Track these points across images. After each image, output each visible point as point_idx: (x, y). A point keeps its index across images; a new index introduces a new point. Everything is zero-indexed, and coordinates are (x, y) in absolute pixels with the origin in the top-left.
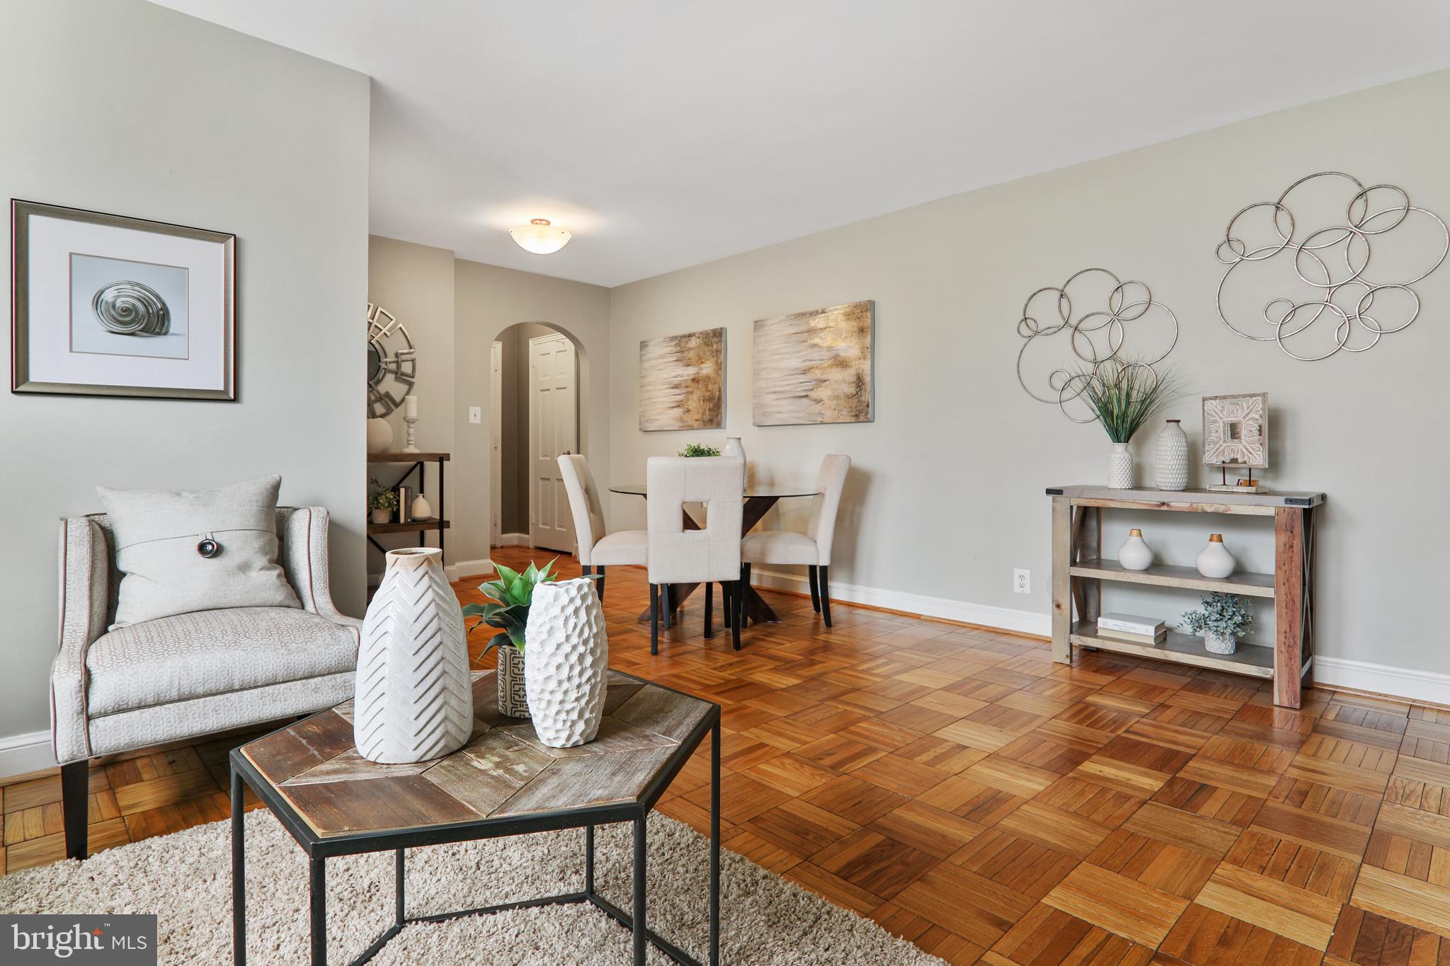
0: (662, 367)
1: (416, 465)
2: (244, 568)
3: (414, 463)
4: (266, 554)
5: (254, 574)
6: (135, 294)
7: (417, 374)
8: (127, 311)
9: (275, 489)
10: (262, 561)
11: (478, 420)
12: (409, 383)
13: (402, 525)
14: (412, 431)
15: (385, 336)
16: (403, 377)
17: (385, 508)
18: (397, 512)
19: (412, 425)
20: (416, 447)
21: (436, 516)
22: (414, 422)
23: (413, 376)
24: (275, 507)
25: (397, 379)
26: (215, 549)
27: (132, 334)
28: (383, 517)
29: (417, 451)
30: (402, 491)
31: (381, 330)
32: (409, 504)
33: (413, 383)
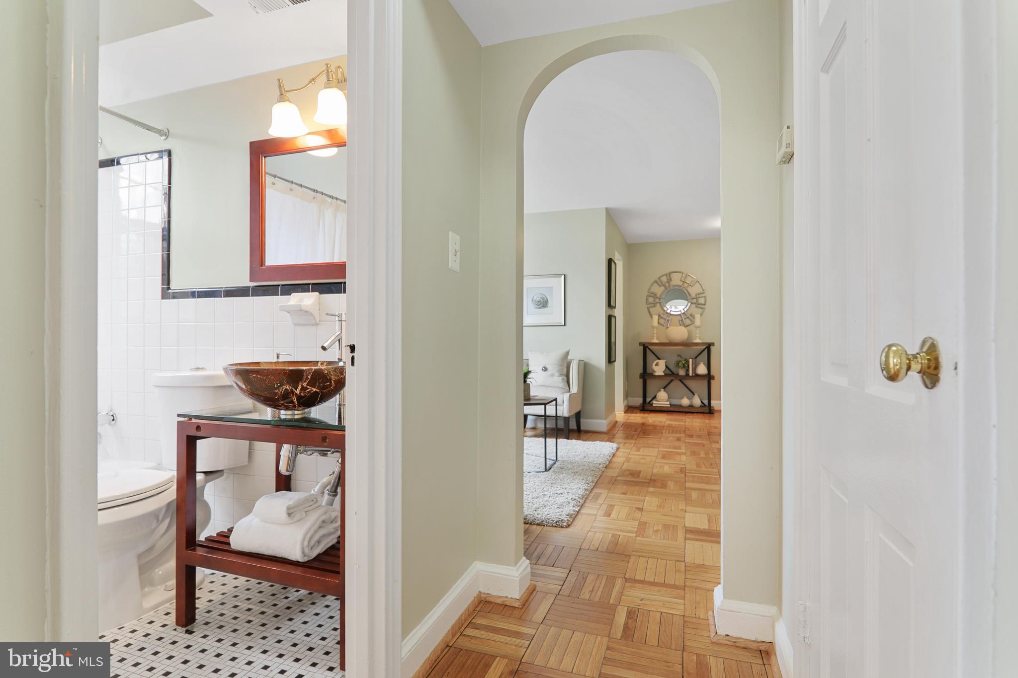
1: (706, 348)
2: (552, 375)
3: (705, 347)
4: (559, 372)
5: (555, 377)
6: (540, 296)
7: (707, 303)
8: (539, 301)
9: (567, 353)
10: (557, 374)
12: (702, 308)
13: (691, 376)
14: (698, 332)
15: (690, 287)
16: (699, 306)
17: (682, 368)
18: (688, 370)
19: (698, 329)
20: (700, 339)
21: (707, 372)
22: (699, 327)
23: (705, 305)
24: (567, 359)
25: (696, 307)
26: (545, 369)
27: (540, 308)
28: (682, 372)
29: (700, 341)
30: (691, 360)
31: (688, 283)
32: (694, 366)
33: (705, 308)
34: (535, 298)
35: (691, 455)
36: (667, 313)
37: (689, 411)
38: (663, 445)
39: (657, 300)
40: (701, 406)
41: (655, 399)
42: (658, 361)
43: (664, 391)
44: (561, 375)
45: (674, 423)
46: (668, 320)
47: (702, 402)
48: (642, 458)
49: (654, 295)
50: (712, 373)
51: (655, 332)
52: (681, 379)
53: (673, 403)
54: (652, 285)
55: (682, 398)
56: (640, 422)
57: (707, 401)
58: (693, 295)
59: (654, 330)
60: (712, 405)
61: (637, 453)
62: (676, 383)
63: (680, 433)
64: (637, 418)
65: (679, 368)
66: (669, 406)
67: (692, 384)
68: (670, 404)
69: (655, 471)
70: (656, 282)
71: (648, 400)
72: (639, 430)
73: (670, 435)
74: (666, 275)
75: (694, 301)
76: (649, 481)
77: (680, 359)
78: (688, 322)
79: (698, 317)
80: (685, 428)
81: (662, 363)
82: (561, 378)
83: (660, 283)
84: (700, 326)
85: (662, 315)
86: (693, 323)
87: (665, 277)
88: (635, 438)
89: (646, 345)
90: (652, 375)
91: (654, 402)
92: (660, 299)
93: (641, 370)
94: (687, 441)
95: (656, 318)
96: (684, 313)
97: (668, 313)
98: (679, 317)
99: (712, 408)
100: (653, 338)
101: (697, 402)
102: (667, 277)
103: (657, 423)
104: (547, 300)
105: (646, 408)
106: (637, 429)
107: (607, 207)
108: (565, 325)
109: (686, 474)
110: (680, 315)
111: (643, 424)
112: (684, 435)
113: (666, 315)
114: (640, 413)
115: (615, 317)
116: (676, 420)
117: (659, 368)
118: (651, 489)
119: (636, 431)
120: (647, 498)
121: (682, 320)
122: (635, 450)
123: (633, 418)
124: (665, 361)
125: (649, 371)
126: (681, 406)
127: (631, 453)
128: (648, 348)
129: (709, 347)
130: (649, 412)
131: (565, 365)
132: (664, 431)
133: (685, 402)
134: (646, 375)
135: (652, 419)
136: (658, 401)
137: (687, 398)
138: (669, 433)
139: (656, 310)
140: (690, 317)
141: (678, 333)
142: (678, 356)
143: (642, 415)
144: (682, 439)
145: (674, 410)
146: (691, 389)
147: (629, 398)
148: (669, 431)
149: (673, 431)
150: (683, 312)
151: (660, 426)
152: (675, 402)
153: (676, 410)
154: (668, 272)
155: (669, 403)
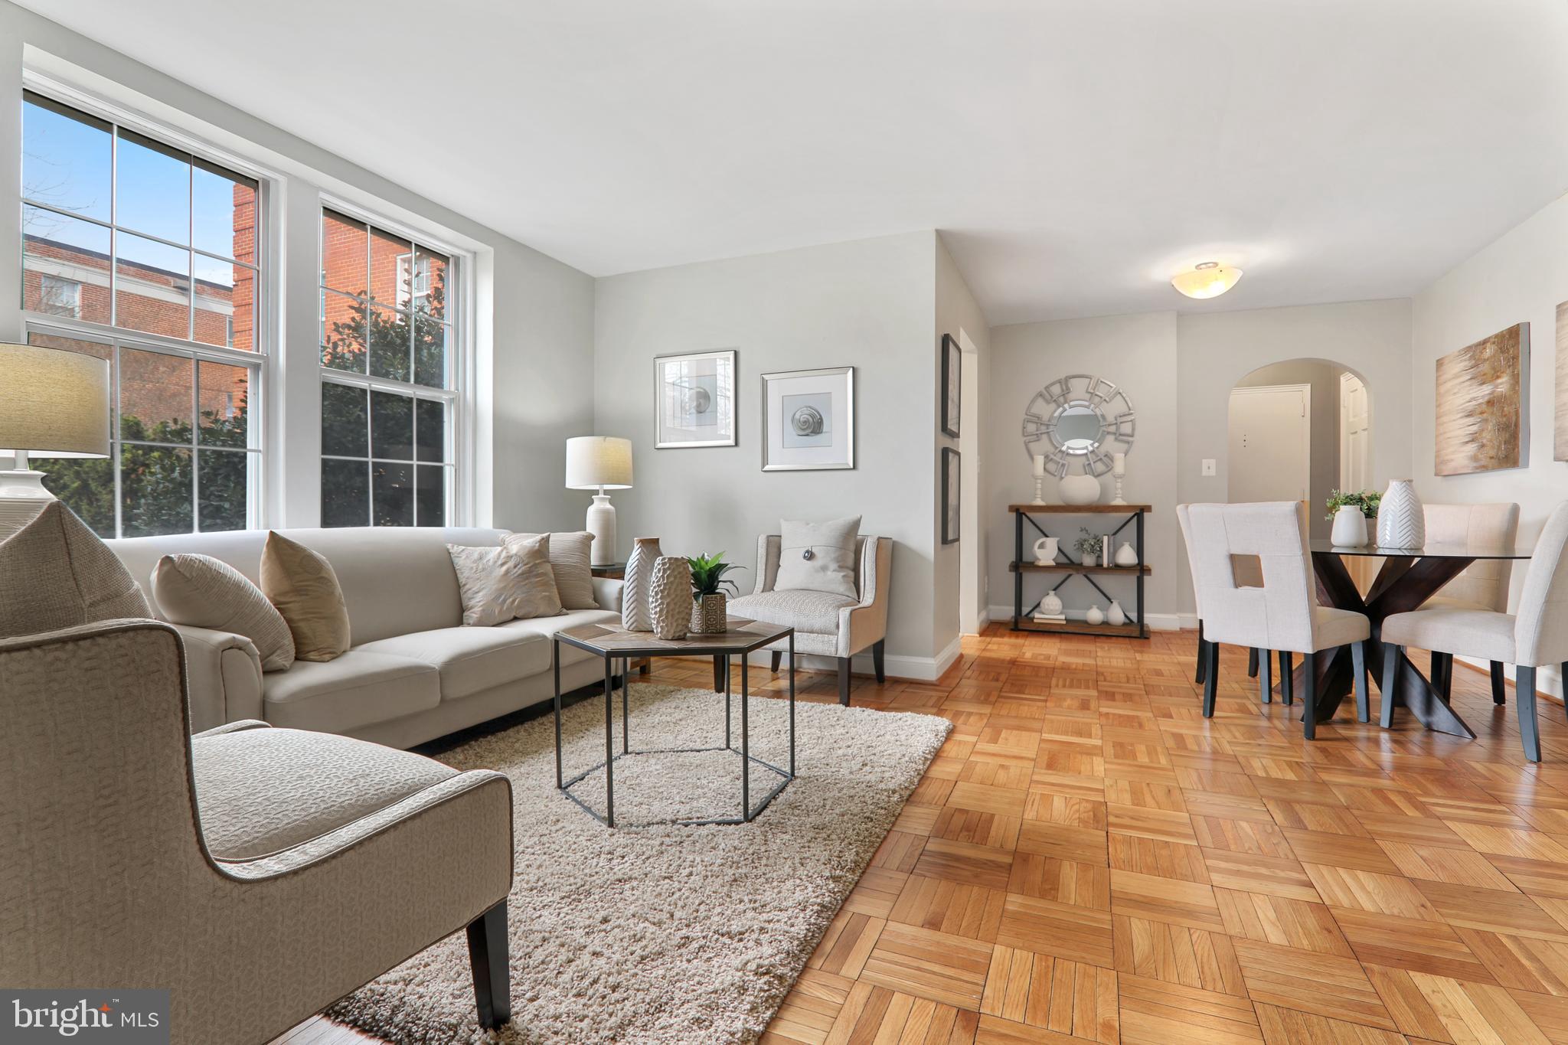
0: (1456, 391)
1: (1133, 516)
2: (824, 568)
3: (1133, 513)
4: (838, 562)
5: (829, 573)
6: (808, 412)
7: (1137, 433)
8: (805, 422)
9: (856, 525)
10: (833, 566)
11: (1213, 472)
12: (1128, 442)
13: (1105, 569)
14: (1119, 485)
15: (1105, 403)
16: (1121, 437)
17: (1089, 553)
18: (1100, 557)
19: (1119, 480)
20: (1123, 500)
21: (1136, 562)
22: (1121, 477)
23: (1132, 436)
24: (856, 534)
25: (1116, 439)
26: (810, 556)
27: (807, 435)
28: (1089, 560)
29: (1124, 503)
30: (1105, 539)
31: (1101, 397)
32: (1112, 550)
33: (1132, 442)
34: (797, 416)
35: (1116, 756)
36: (1060, 451)
37: (1102, 633)
38: (1052, 721)
39: (1043, 429)
40: (1124, 624)
41: (1037, 609)
42: (1044, 539)
43: (1055, 594)
44: (840, 567)
45: (1074, 661)
46: (1063, 465)
47: (1126, 616)
48: (1002, 766)
49: (1037, 420)
50: (1147, 562)
51: (1039, 486)
52: (1087, 572)
53: (1069, 618)
54: (1033, 401)
55: (1090, 608)
56: (1008, 658)
57: (1136, 614)
58: (1111, 419)
59: (1036, 483)
60: (1146, 621)
61: (992, 748)
62: (1078, 580)
63: (1087, 688)
64: (1004, 647)
65: (1083, 552)
66: (1064, 622)
67: (1106, 581)
68: (1066, 619)
69: (1030, 815)
70: (1041, 395)
71: (1025, 610)
72: (1003, 677)
73: (1066, 691)
74: (1059, 382)
75: (1113, 429)
76: (1008, 860)
77: (1084, 536)
78: (1100, 467)
79: (1119, 457)
80: (1097, 673)
81: (1052, 544)
82: (842, 574)
83: (1048, 397)
84: (1124, 475)
85: (1052, 456)
86: (1109, 470)
87: (1058, 386)
88: (993, 699)
89: (1021, 511)
90: (1033, 567)
91: (1037, 615)
92: (1048, 425)
93: (1012, 558)
94: (1104, 710)
95: (1040, 460)
96: (1092, 452)
97: (1063, 452)
98: (1084, 458)
99: (1145, 629)
100: (1035, 498)
101: (1116, 615)
102: (1061, 385)
103: (1041, 661)
104: (821, 419)
105: (1020, 626)
106: (999, 674)
107: (939, 228)
108: (854, 467)
109: (1111, 830)
110: (1086, 454)
111: (1013, 662)
112: (1094, 693)
113: (1060, 455)
114: (1010, 637)
115: (959, 454)
116: (1077, 654)
117: (1045, 552)
118: (1015, 902)
119: (997, 680)
120: (999, 950)
121: (1089, 464)
122: (988, 738)
123: (995, 647)
124: (1057, 539)
125: (1026, 558)
126: (1085, 623)
127: (979, 747)
128: (1026, 516)
129: (1140, 513)
130: (1026, 633)
131: (852, 547)
132: (1054, 682)
133: (1095, 615)
134: (1021, 566)
135: (1033, 650)
136: (1043, 614)
137: (1098, 608)
138: (1064, 686)
139: (1042, 446)
140: (1104, 459)
141: (1082, 488)
142: (1082, 530)
143: (1013, 640)
144: (1093, 704)
145: (1075, 631)
146: (1106, 592)
147: (991, 607)
148: (1065, 680)
149: (1072, 680)
150: (1091, 448)
151: (1047, 668)
152: (1076, 614)
153: (1077, 631)
154: (1062, 376)
155: (1063, 617)
